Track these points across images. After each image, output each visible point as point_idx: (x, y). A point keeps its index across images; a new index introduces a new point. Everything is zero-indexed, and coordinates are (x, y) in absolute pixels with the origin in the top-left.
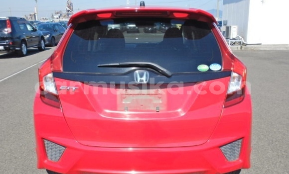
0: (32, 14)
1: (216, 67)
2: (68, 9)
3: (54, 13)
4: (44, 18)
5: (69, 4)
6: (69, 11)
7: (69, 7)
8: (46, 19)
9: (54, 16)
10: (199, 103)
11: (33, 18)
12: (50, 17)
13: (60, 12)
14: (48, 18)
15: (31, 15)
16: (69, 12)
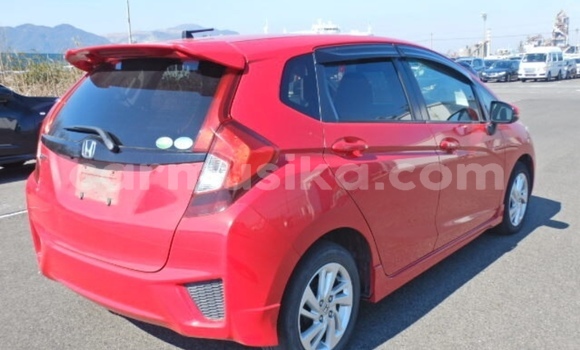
0: (481, 42)
1: (184, 143)
2: (558, 30)
3: (525, 39)
4: (504, 50)
5: (560, 20)
6: (558, 34)
7: (560, 26)
8: (507, 53)
9: (525, 47)
10: (155, 198)
11: (482, 50)
12: (516, 48)
13: (539, 36)
14: (510, 50)
15: (477, 46)
16: (560, 37)
